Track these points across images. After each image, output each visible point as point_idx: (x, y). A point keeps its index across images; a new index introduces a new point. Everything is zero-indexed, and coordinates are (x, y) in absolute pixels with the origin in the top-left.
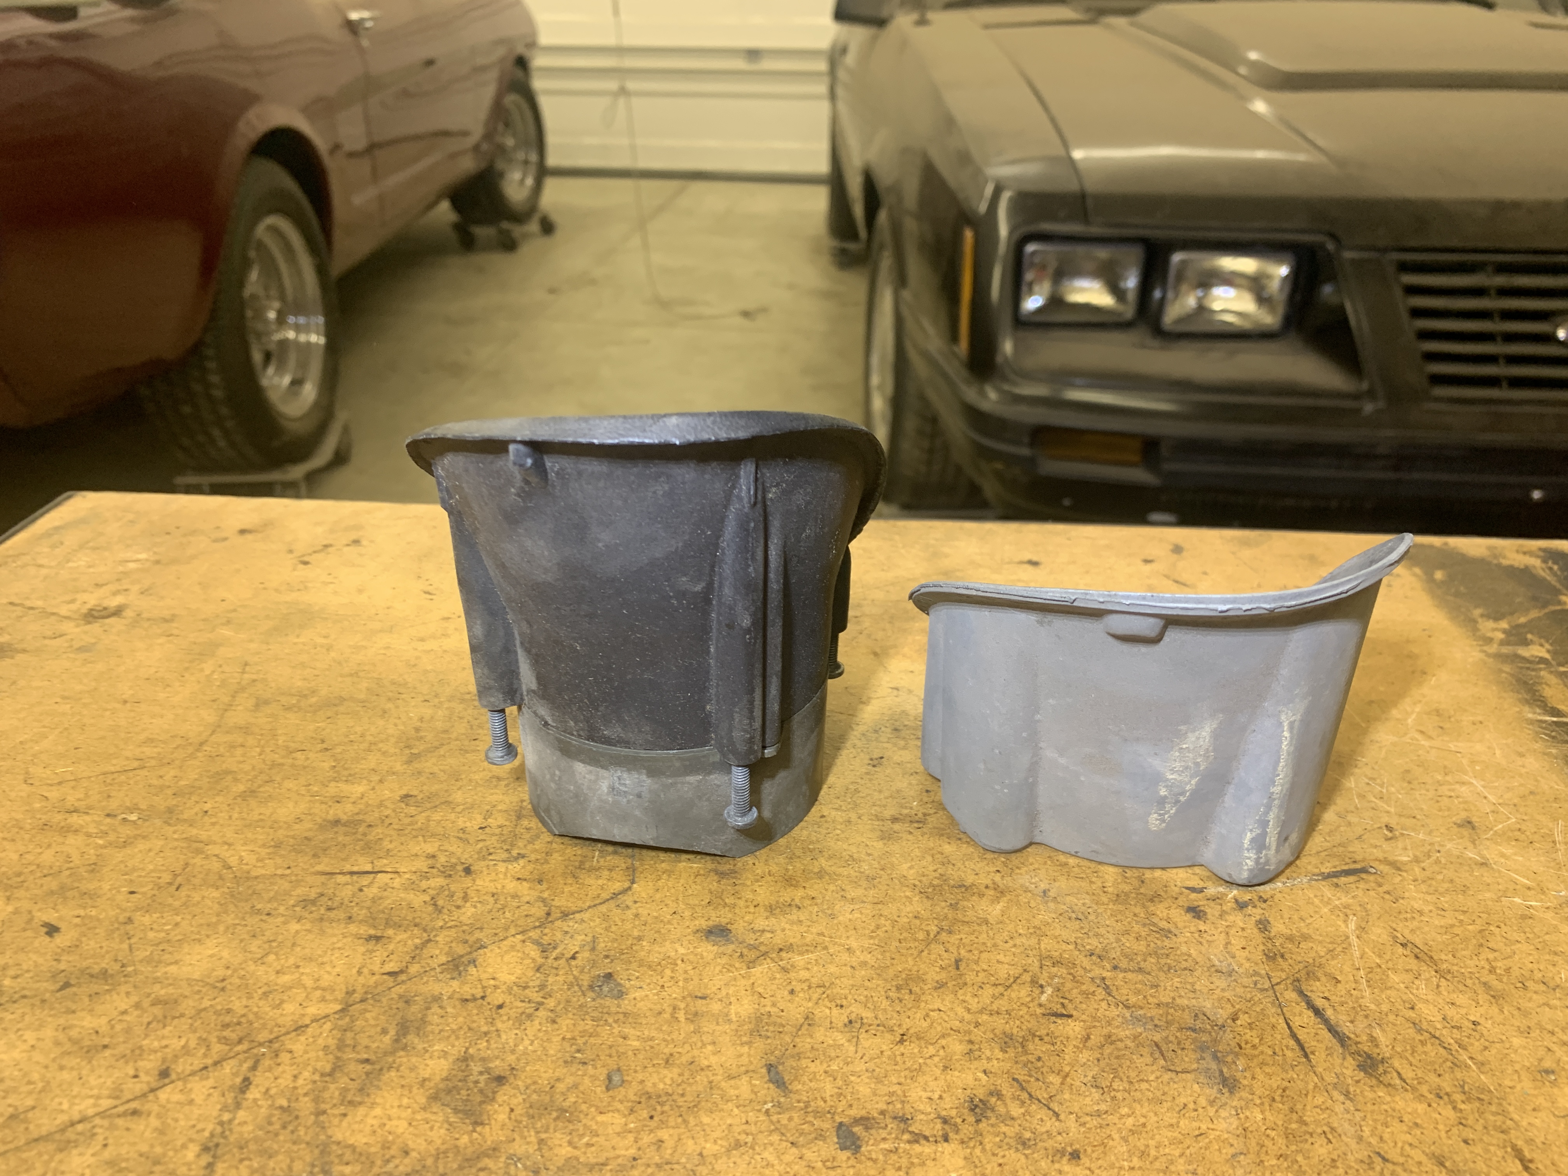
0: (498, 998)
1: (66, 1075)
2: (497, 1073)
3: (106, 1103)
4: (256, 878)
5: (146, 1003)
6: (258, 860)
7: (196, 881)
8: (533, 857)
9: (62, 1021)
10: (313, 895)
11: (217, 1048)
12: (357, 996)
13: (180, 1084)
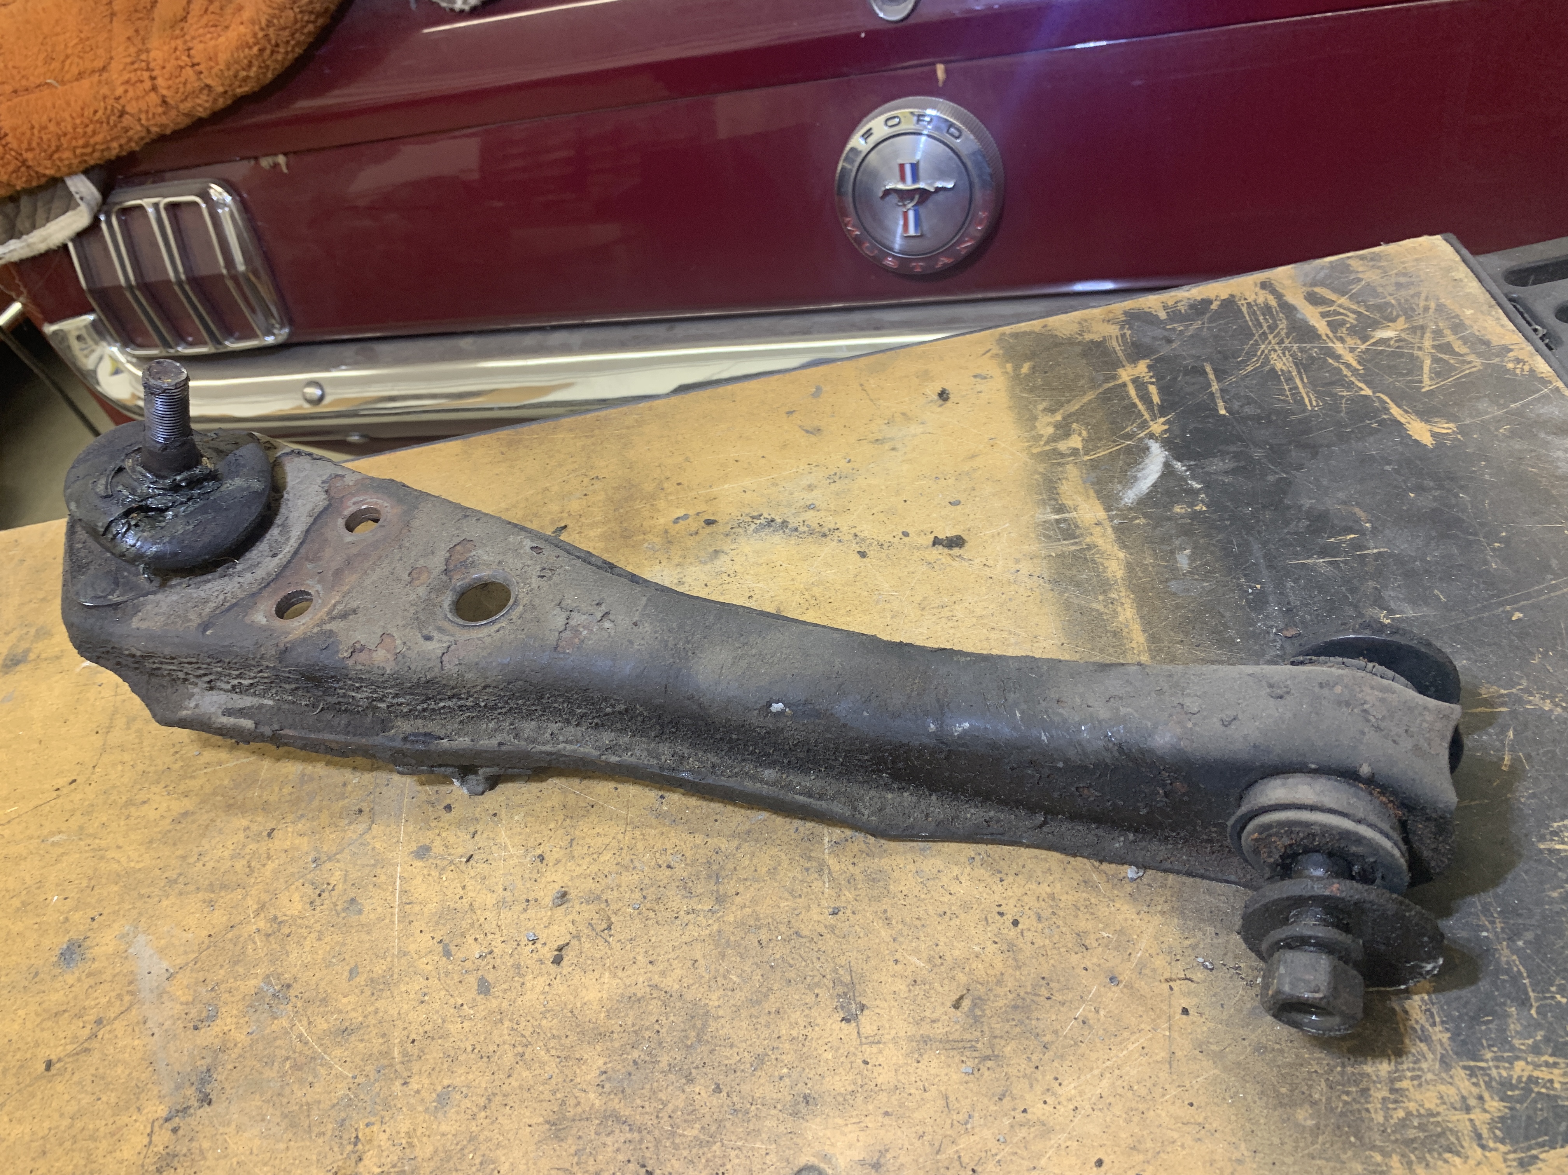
0: (286, 930)
1: (46, 1035)
2: (288, 981)
3: (70, 1048)
4: (140, 869)
5: (83, 976)
6: (141, 856)
7: (104, 881)
8: (310, 816)
9: (38, 999)
10: (175, 876)
11: (127, 998)
12: (204, 946)
13: (108, 1028)
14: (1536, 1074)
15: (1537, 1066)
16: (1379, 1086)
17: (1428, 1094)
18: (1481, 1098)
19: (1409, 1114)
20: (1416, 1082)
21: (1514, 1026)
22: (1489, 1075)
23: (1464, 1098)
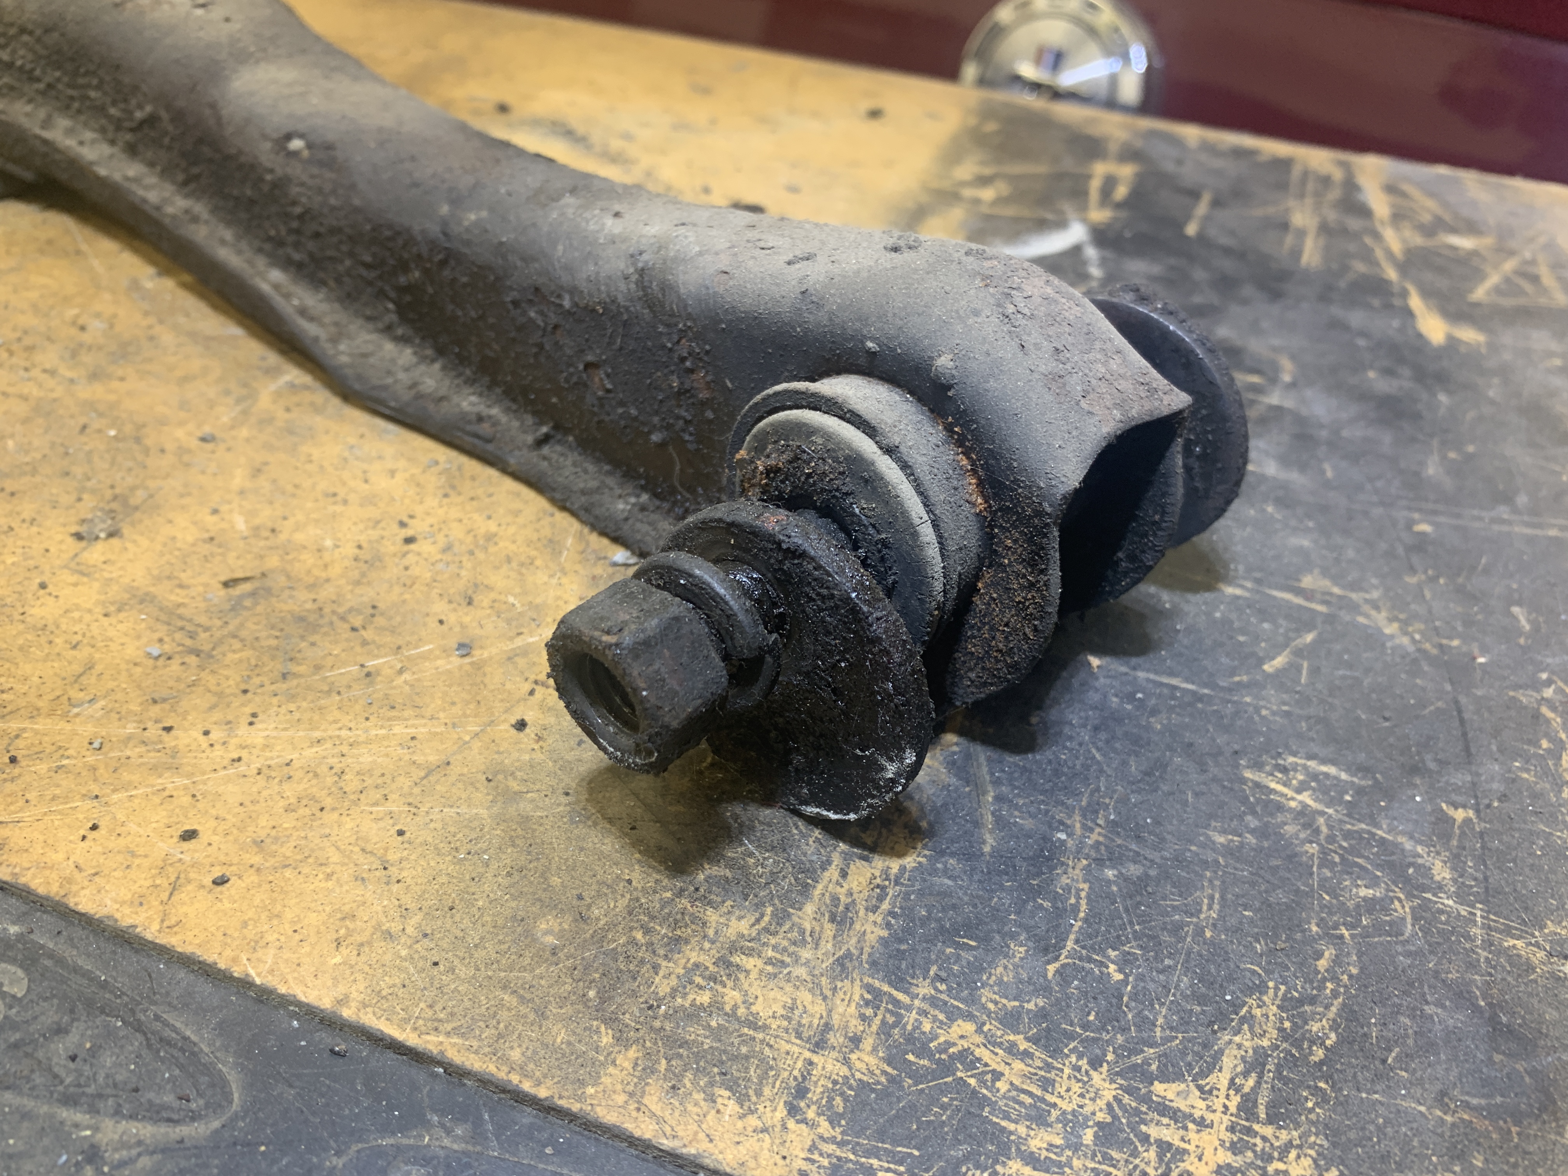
14: (982, 1053)
15: (991, 1042)
16: (707, 945)
17: (776, 994)
18: (856, 1041)
19: (716, 1006)
20: (769, 968)
21: (1001, 971)
22: (899, 1017)
23: (827, 1027)
